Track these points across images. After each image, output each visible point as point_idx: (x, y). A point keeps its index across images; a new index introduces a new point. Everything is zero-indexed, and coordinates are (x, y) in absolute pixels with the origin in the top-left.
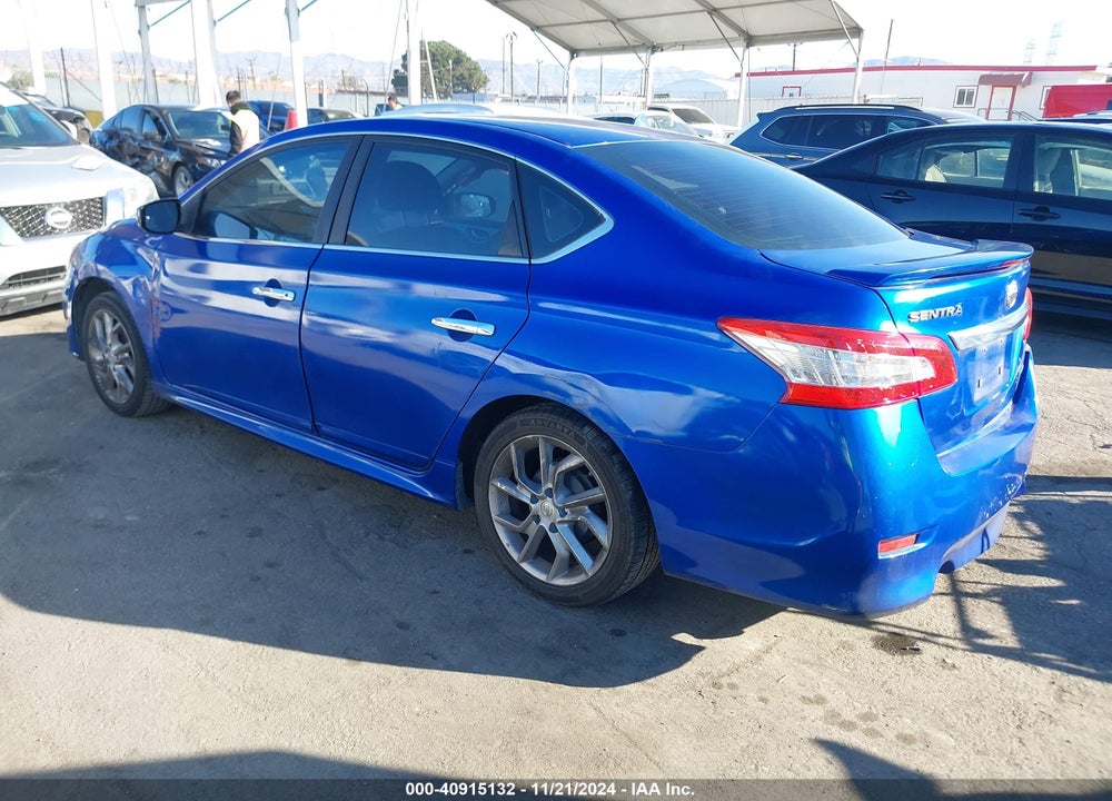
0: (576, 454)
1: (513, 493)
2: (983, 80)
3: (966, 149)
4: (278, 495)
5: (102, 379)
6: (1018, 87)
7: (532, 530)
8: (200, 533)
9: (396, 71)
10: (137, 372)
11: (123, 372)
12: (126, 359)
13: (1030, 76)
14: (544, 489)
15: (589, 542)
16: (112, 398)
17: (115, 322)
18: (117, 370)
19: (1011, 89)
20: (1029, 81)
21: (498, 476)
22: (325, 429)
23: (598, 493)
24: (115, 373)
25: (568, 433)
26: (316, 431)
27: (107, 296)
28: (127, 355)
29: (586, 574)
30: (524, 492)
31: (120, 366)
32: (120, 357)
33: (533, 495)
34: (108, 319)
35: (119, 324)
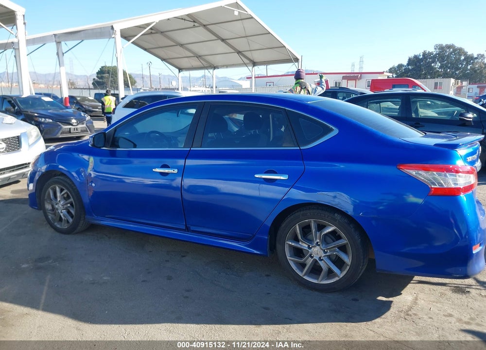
0: (331, 226)
1: (298, 246)
2: (344, 78)
3: (377, 103)
4: (166, 261)
5: (52, 218)
6: (357, 80)
7: (309, 261)
8: (144, 281)
9: (94, 79)
10: (76, 212)
11: (66, 213)
12: (69, 207)
13: (361, 76)
14: (315, 242)
15: (339, 263)
16: (58, 226)
17: (62, 190)
18: (63, 213)
19: (355, 81)
20: (361, 78)
21: (289, 240)
22: (192, 228)
23: (344, 241)
24: (61, 214)
25: (327, 217)
26: (187, 229)
27: (58, 178)
28: (69, 205)
29: (338, 277)
30: (304, 245)
31: (65, 211)
32: (65, 206)
33: (309, 246)
34: (58, 189)
35: (65, 191)
